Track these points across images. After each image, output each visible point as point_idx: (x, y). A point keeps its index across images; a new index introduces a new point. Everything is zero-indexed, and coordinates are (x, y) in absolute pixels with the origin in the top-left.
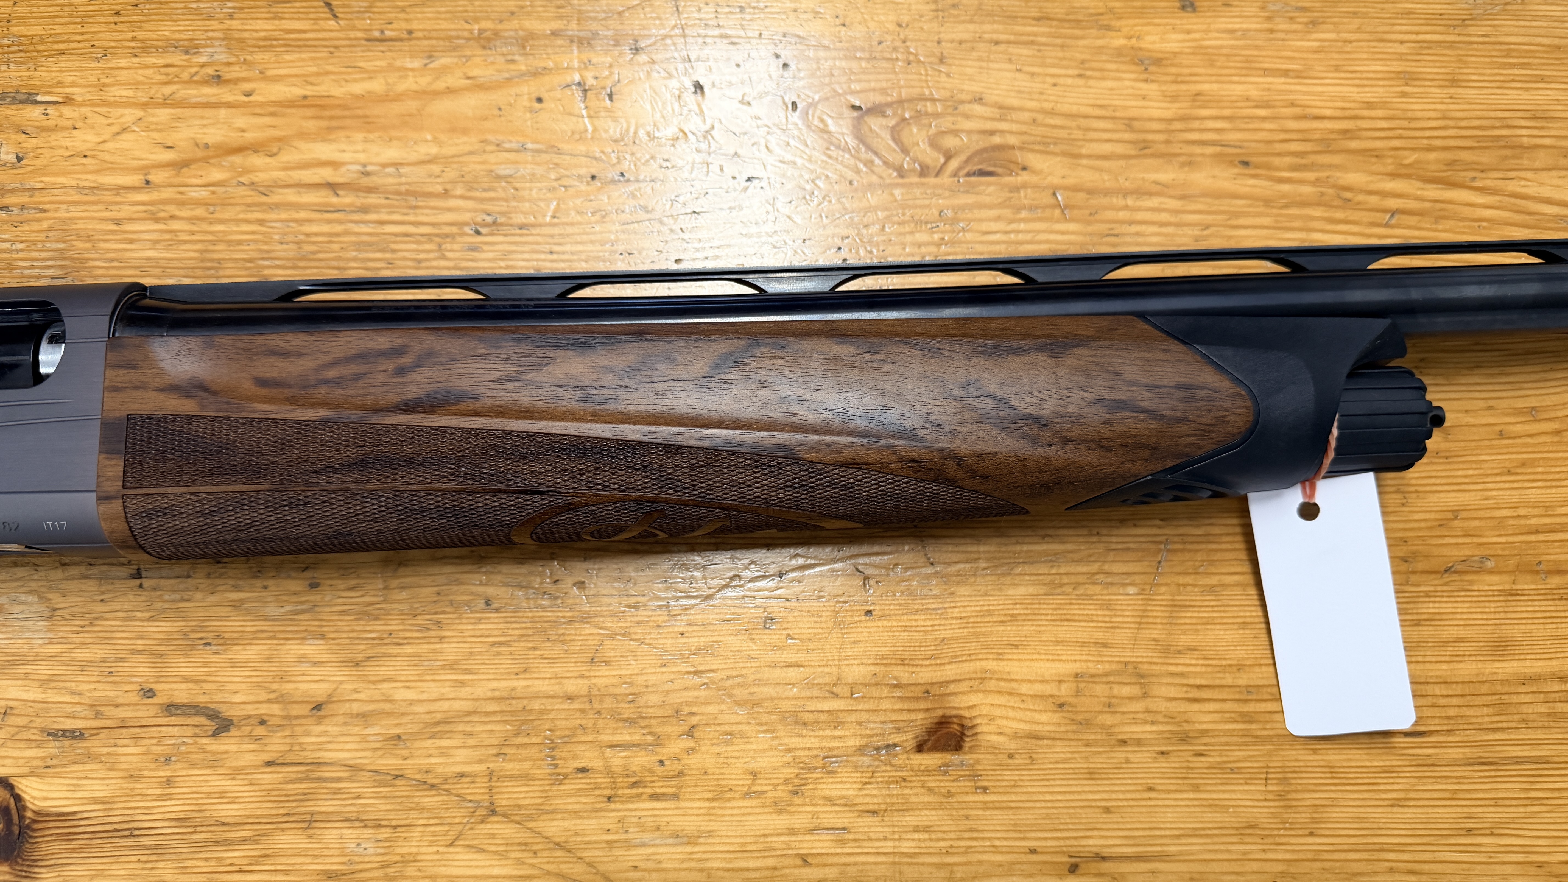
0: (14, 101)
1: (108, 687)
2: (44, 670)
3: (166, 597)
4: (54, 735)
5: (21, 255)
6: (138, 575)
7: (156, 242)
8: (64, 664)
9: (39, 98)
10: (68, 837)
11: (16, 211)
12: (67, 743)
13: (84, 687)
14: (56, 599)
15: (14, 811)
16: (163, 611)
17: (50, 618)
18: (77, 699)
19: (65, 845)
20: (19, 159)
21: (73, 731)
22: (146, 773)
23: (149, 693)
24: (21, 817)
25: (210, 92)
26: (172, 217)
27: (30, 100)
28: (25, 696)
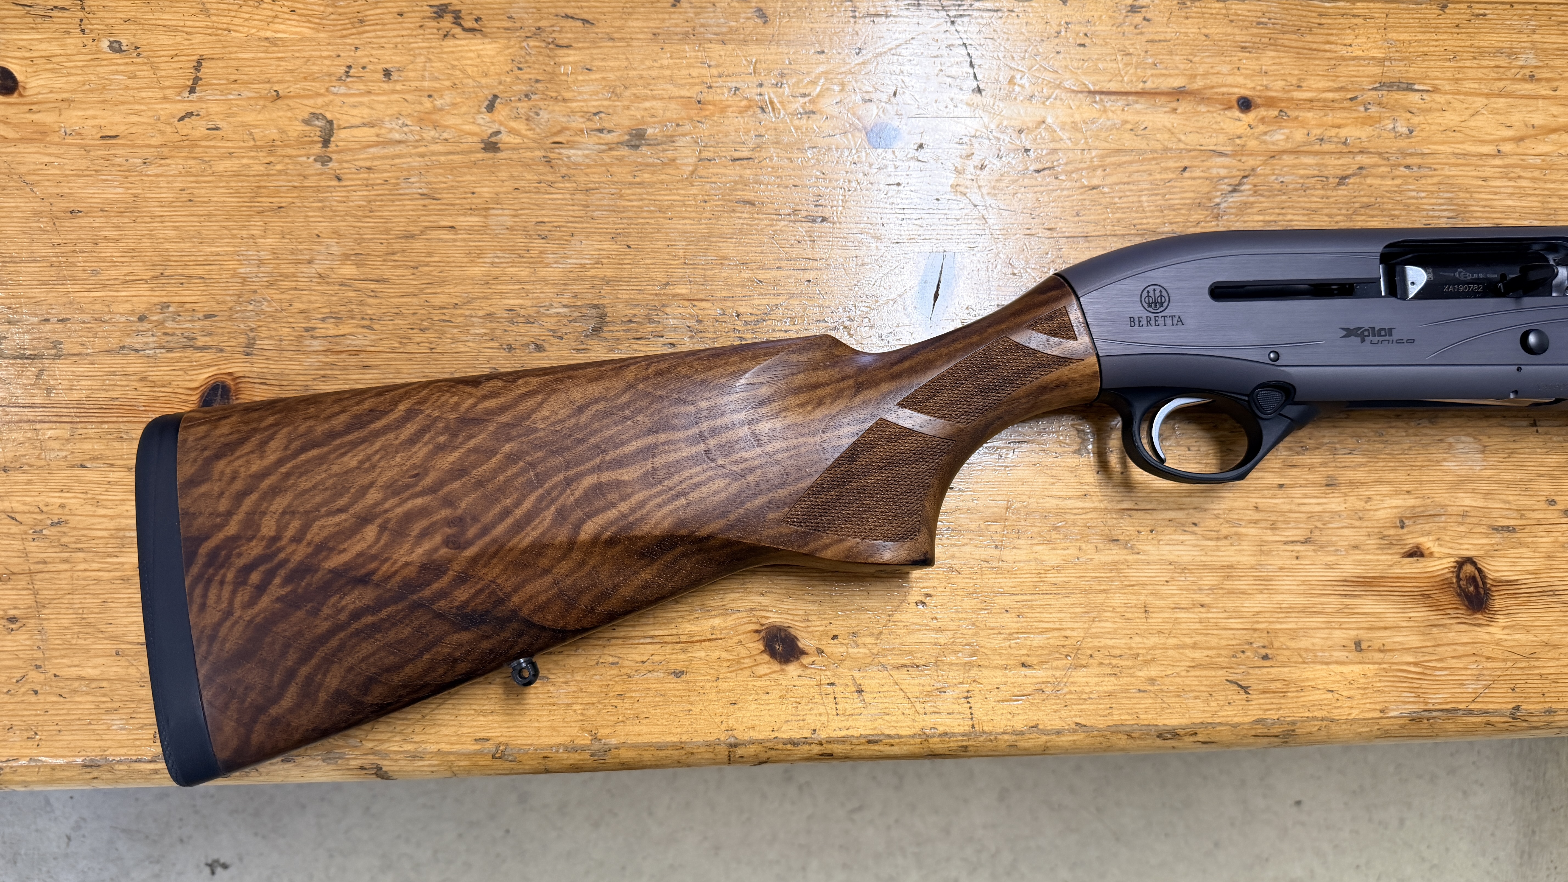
0: (1399, 89)
1: (1526, 498)
2: (1484, 487)
3: (1555, 439)
4: (1497, 529)
5: (1424, 201)
6: (1534, 424)
7: (1512, 194)
8: (1496, 482)
9: (1416, 87)
10: (1515, 596)
11: (1415, 169)
12: (1506, 535)
13: (1511, 498)
14: (1485, 439)
15: (1479, 579)
16: (1553, 448)
17: (1483, 452)
18: (1507, 506)
19: (1513, 601)
20: (1411, 132)
21: (1508, 527)
22: (1558, 555)
23: (1553, 502)
24: (1484, 583)
25: (1528, 88)
26: (1519, 177)
27: (1409, 88)
28: (1474, 504)
